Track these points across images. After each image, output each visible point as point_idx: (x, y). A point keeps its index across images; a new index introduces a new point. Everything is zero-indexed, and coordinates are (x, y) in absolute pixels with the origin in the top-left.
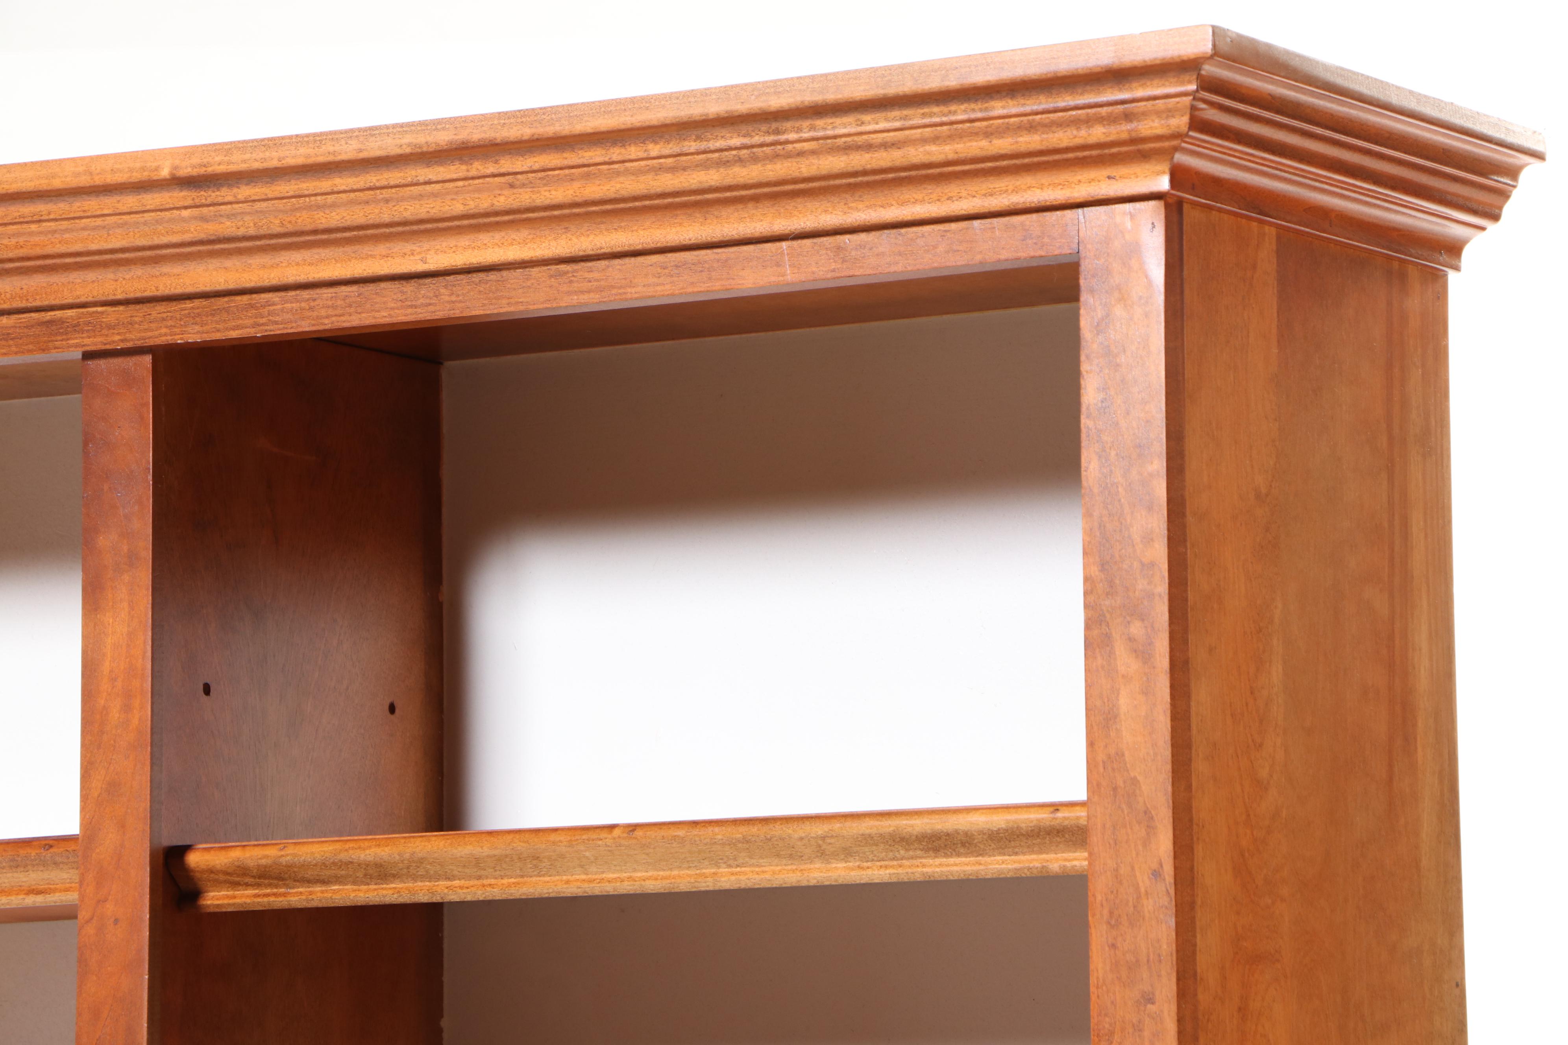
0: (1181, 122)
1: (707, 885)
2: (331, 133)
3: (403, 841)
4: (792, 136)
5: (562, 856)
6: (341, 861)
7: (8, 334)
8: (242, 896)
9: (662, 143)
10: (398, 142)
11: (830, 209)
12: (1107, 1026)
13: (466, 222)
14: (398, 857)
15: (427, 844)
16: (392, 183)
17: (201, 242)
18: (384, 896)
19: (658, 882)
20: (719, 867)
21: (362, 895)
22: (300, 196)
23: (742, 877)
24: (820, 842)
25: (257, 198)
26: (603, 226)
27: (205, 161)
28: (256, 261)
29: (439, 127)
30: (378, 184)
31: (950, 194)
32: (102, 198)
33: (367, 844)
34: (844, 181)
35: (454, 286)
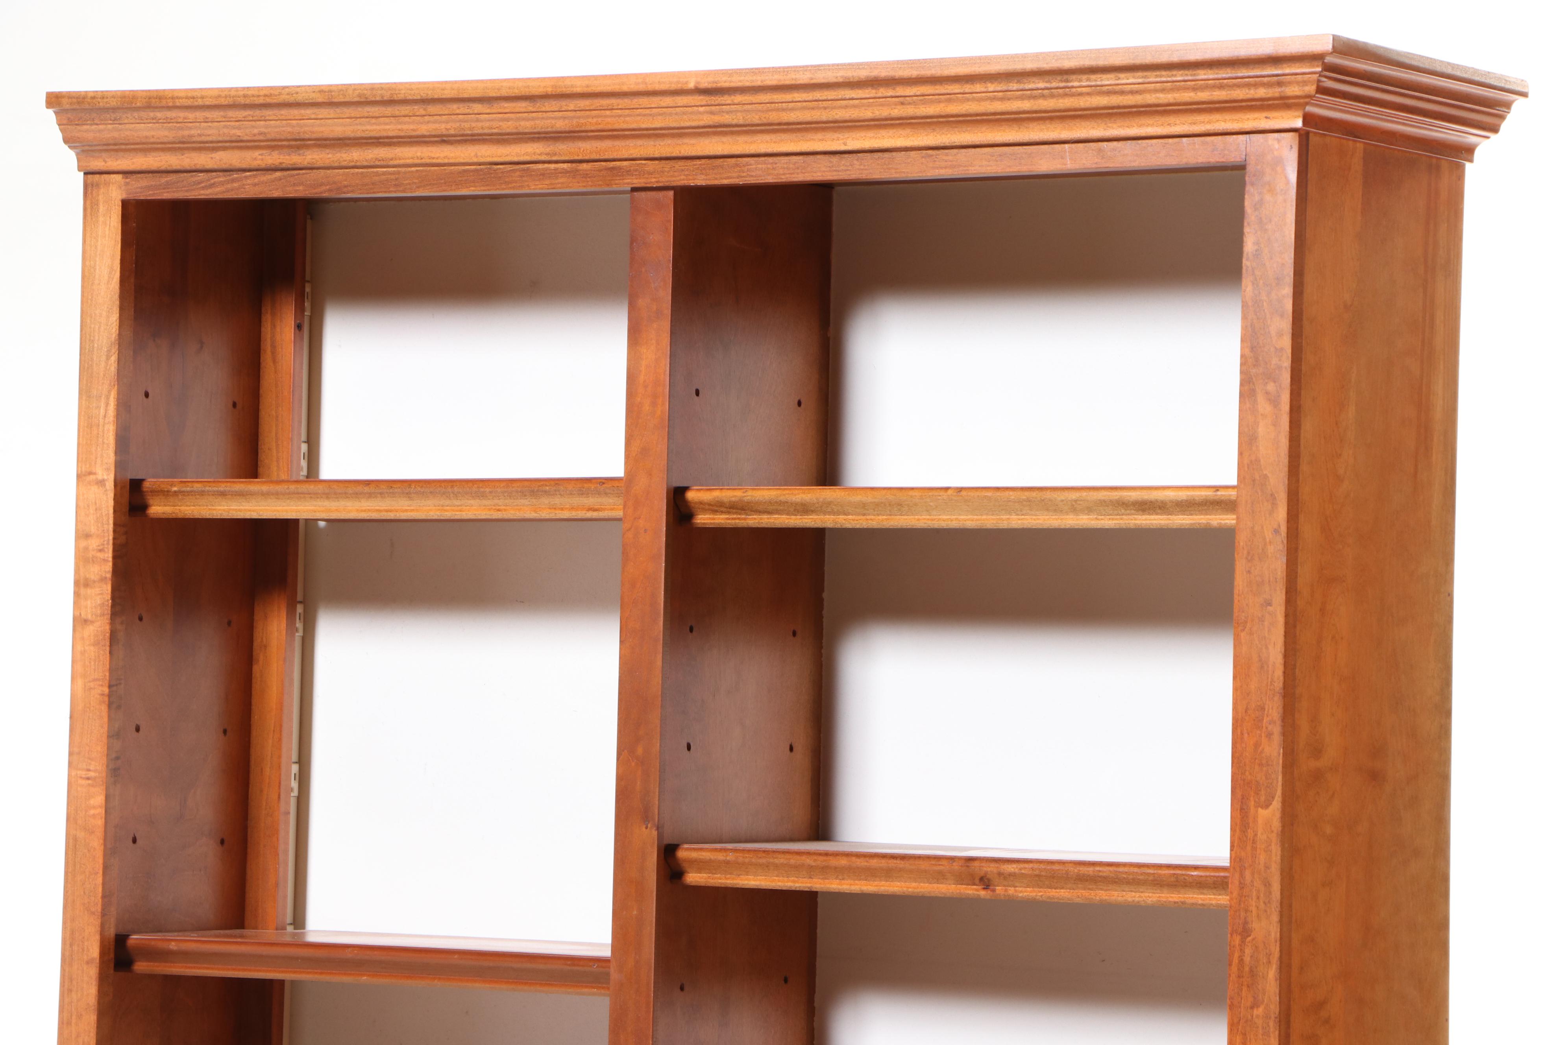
0: (1311, 89)
1: (1004, 525)
2: (794, 67)
3: (819, 491)
4: (1076, 84)
5: (916, 504)
6: (780, 501)
7: (587, 174)
8: (719, 519)
9: (996, 84)
10: (835, 74)
11: (1096, 127)
12: (1243, 618)
13: (872, 123)
14: (815, 501)
15: (833, 493)
16: (829, 98)
17: (710, 127)
18: (806, 523)
19: (974, 522)
20: (1011, 515)
21: (792, 521)
22: (772, 103)
23: (1025, 522)
24: (1074, 503)
25: (746, 102)
26: (956, 129)
27: (716, 79)
28: (742, 139)
29: (861, 67)
30: (820, 98)
31: (1169, 122)
32: (651, 97)
33: (797, 492)
34: (1106, 111)
35: (863, 159)
